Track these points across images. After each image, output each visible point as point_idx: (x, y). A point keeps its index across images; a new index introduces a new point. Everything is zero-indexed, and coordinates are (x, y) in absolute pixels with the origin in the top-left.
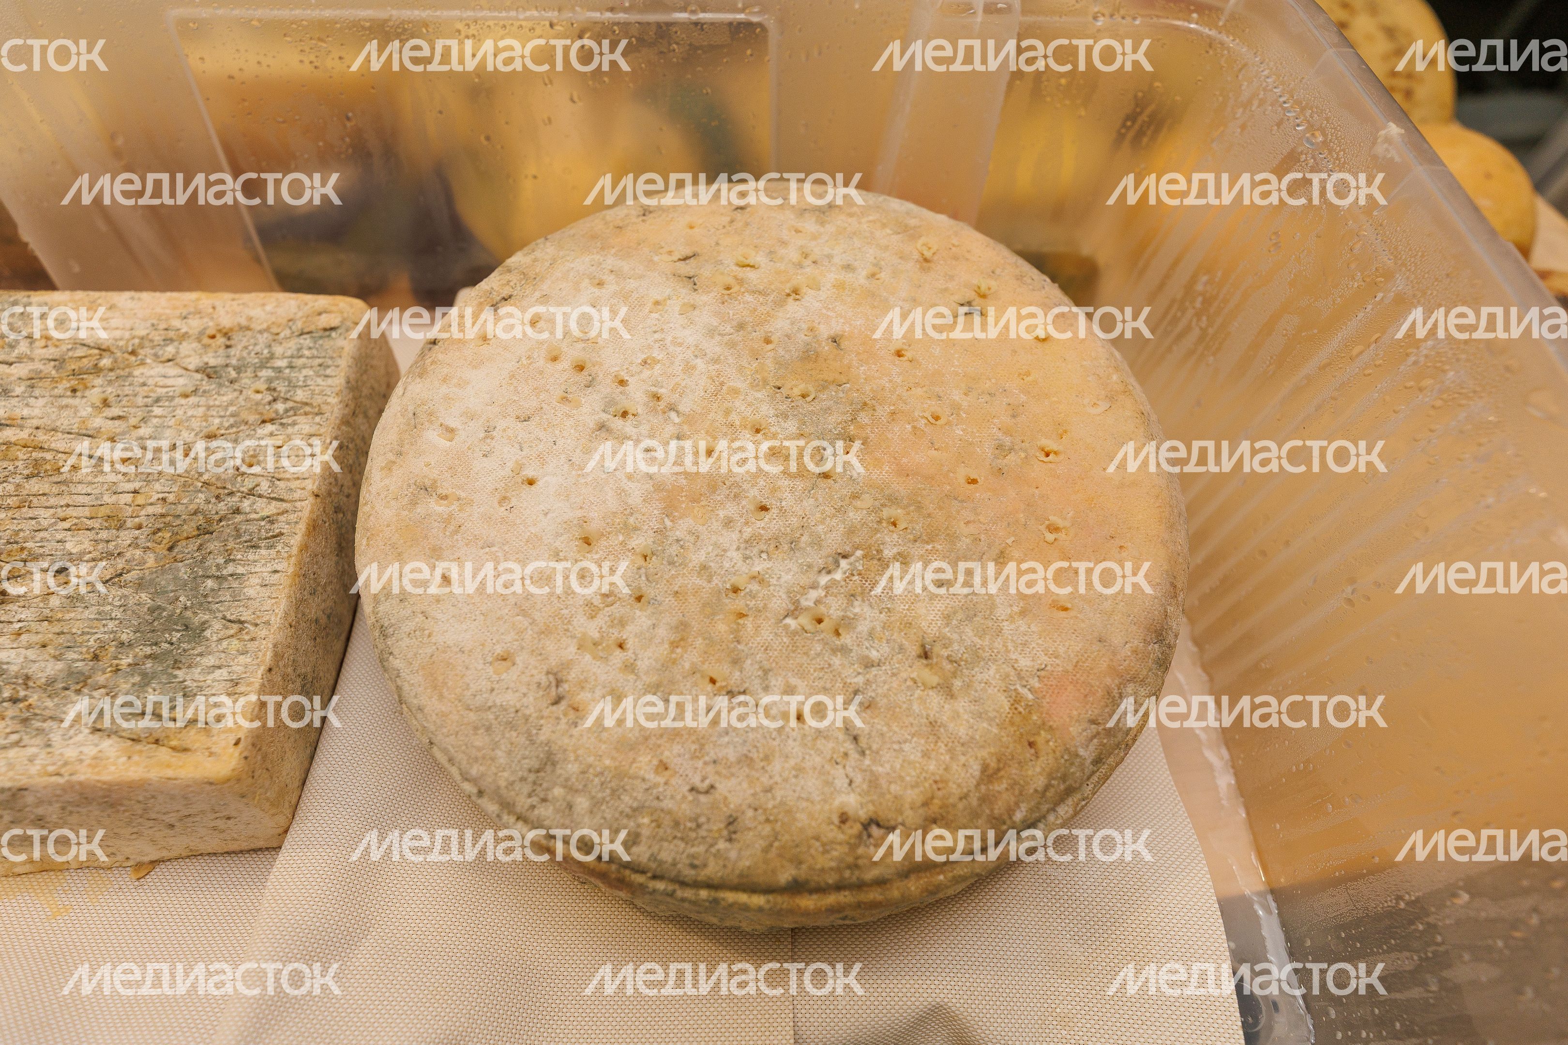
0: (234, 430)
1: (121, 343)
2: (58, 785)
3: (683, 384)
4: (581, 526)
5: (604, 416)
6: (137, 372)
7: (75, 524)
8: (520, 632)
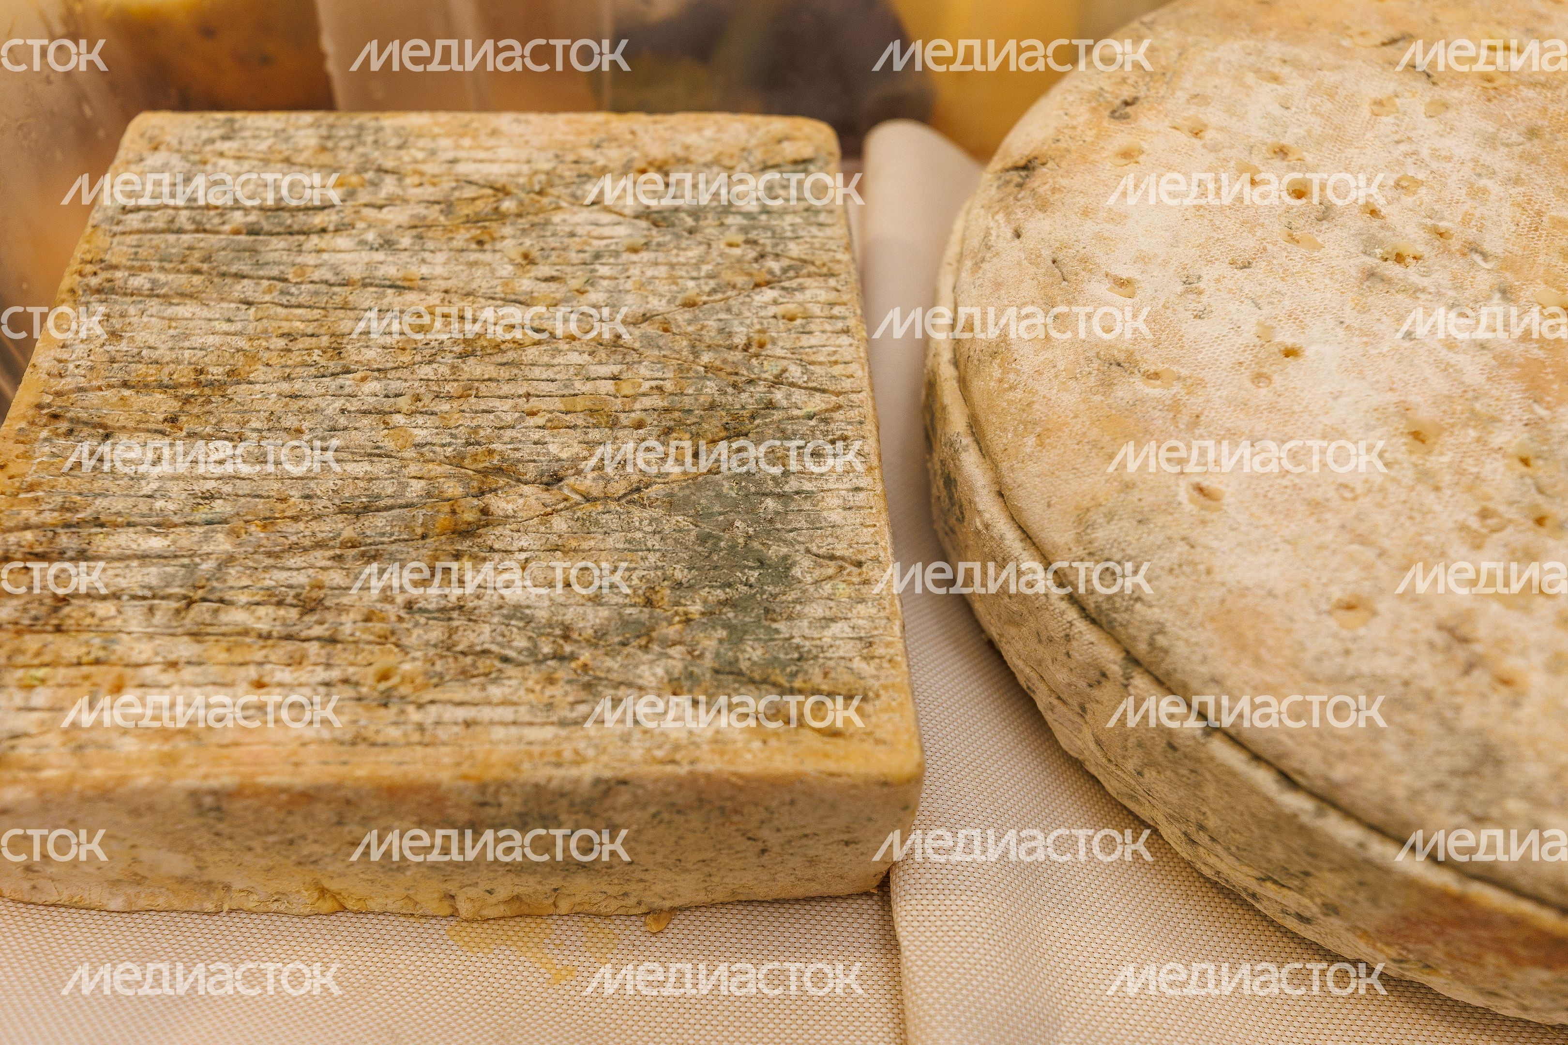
0: (719, 296)
1: (522, 180)
2: (677, 777)
3: (1477, 214)
4: (1403, 416)
5: (1371, 261)
6: (557, 218)
7: (549, 420)
8: (1368, 567)
